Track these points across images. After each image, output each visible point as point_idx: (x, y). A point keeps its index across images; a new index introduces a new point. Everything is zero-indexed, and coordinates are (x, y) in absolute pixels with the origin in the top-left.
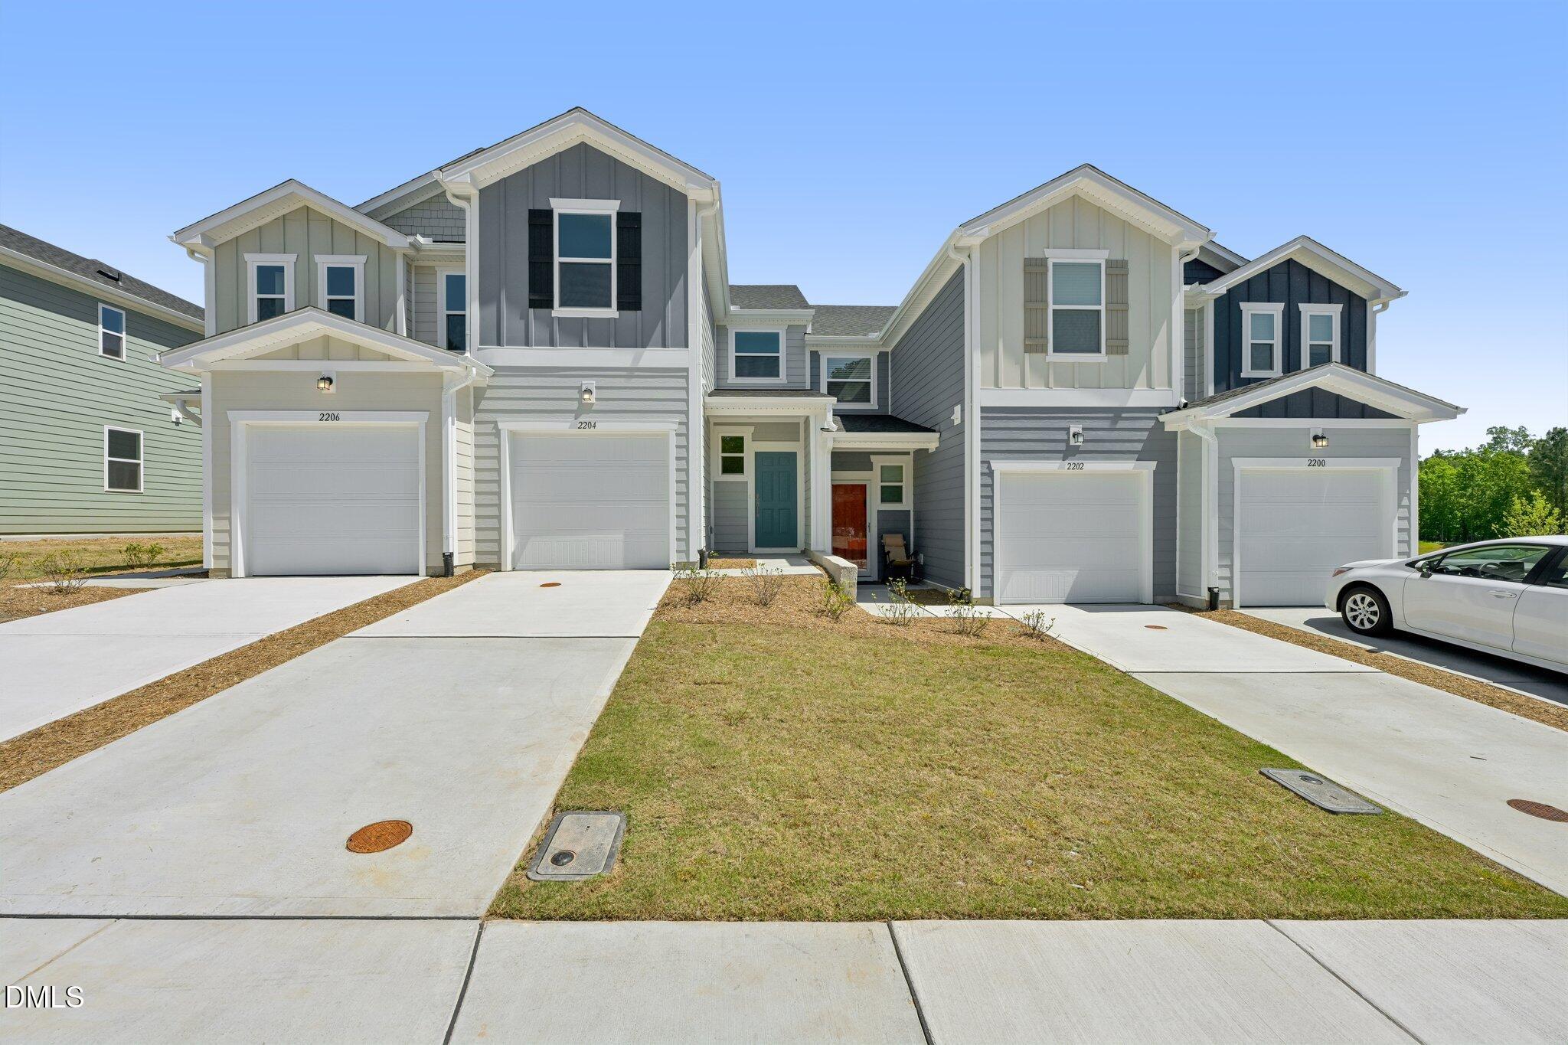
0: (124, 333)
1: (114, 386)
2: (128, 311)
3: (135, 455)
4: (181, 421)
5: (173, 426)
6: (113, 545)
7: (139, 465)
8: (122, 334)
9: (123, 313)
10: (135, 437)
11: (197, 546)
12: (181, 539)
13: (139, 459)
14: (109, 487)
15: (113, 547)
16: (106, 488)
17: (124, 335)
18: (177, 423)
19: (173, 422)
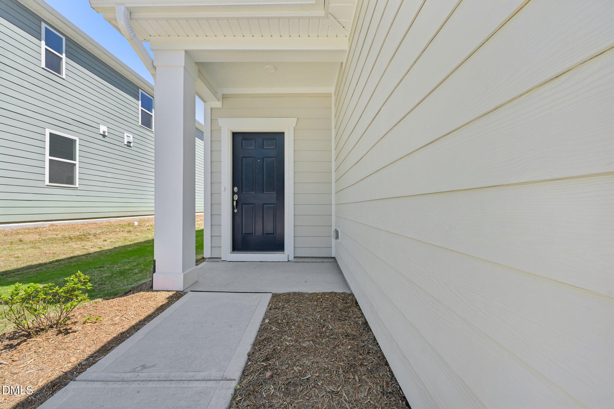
0: (64, 55)
1: (55, 97)
2: (68, 39)
3: (72, 157)
4: (106, 134)
5: (101, 137)
6: (50, 232)
7: (75, 165)
8: (62, 54)
9: (64, 39)
10: (72, 142)
11: (118, 230)
12: (106, 224)
13: (75, 160)
14: (50, 182)
15: (51, 234)
16: (47, 182)
17: (63, 56)
18: (104, 136)
19: (101, 134)
